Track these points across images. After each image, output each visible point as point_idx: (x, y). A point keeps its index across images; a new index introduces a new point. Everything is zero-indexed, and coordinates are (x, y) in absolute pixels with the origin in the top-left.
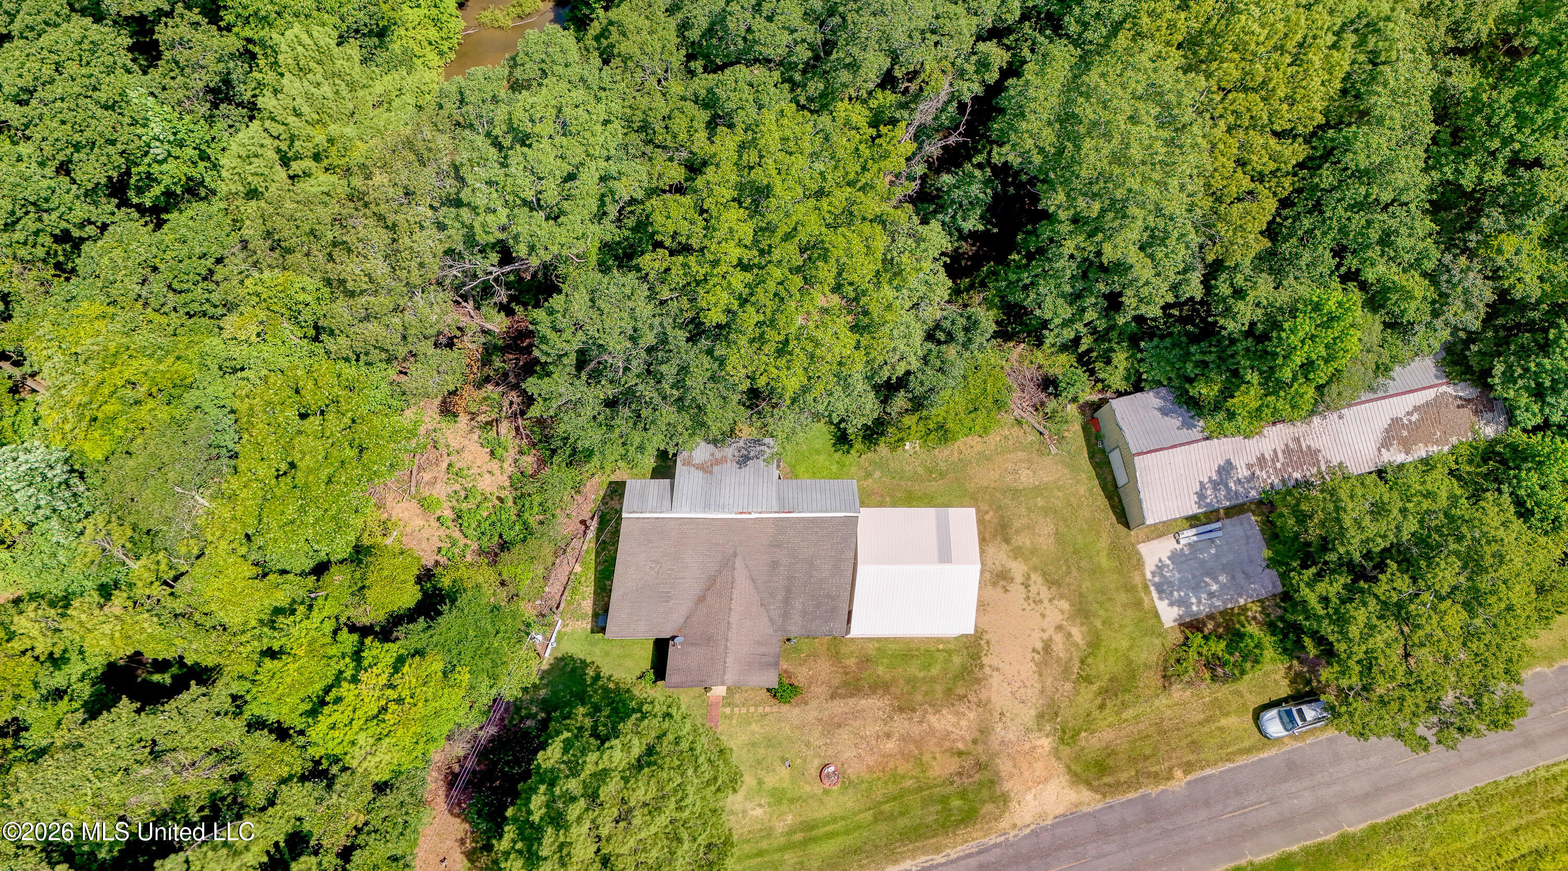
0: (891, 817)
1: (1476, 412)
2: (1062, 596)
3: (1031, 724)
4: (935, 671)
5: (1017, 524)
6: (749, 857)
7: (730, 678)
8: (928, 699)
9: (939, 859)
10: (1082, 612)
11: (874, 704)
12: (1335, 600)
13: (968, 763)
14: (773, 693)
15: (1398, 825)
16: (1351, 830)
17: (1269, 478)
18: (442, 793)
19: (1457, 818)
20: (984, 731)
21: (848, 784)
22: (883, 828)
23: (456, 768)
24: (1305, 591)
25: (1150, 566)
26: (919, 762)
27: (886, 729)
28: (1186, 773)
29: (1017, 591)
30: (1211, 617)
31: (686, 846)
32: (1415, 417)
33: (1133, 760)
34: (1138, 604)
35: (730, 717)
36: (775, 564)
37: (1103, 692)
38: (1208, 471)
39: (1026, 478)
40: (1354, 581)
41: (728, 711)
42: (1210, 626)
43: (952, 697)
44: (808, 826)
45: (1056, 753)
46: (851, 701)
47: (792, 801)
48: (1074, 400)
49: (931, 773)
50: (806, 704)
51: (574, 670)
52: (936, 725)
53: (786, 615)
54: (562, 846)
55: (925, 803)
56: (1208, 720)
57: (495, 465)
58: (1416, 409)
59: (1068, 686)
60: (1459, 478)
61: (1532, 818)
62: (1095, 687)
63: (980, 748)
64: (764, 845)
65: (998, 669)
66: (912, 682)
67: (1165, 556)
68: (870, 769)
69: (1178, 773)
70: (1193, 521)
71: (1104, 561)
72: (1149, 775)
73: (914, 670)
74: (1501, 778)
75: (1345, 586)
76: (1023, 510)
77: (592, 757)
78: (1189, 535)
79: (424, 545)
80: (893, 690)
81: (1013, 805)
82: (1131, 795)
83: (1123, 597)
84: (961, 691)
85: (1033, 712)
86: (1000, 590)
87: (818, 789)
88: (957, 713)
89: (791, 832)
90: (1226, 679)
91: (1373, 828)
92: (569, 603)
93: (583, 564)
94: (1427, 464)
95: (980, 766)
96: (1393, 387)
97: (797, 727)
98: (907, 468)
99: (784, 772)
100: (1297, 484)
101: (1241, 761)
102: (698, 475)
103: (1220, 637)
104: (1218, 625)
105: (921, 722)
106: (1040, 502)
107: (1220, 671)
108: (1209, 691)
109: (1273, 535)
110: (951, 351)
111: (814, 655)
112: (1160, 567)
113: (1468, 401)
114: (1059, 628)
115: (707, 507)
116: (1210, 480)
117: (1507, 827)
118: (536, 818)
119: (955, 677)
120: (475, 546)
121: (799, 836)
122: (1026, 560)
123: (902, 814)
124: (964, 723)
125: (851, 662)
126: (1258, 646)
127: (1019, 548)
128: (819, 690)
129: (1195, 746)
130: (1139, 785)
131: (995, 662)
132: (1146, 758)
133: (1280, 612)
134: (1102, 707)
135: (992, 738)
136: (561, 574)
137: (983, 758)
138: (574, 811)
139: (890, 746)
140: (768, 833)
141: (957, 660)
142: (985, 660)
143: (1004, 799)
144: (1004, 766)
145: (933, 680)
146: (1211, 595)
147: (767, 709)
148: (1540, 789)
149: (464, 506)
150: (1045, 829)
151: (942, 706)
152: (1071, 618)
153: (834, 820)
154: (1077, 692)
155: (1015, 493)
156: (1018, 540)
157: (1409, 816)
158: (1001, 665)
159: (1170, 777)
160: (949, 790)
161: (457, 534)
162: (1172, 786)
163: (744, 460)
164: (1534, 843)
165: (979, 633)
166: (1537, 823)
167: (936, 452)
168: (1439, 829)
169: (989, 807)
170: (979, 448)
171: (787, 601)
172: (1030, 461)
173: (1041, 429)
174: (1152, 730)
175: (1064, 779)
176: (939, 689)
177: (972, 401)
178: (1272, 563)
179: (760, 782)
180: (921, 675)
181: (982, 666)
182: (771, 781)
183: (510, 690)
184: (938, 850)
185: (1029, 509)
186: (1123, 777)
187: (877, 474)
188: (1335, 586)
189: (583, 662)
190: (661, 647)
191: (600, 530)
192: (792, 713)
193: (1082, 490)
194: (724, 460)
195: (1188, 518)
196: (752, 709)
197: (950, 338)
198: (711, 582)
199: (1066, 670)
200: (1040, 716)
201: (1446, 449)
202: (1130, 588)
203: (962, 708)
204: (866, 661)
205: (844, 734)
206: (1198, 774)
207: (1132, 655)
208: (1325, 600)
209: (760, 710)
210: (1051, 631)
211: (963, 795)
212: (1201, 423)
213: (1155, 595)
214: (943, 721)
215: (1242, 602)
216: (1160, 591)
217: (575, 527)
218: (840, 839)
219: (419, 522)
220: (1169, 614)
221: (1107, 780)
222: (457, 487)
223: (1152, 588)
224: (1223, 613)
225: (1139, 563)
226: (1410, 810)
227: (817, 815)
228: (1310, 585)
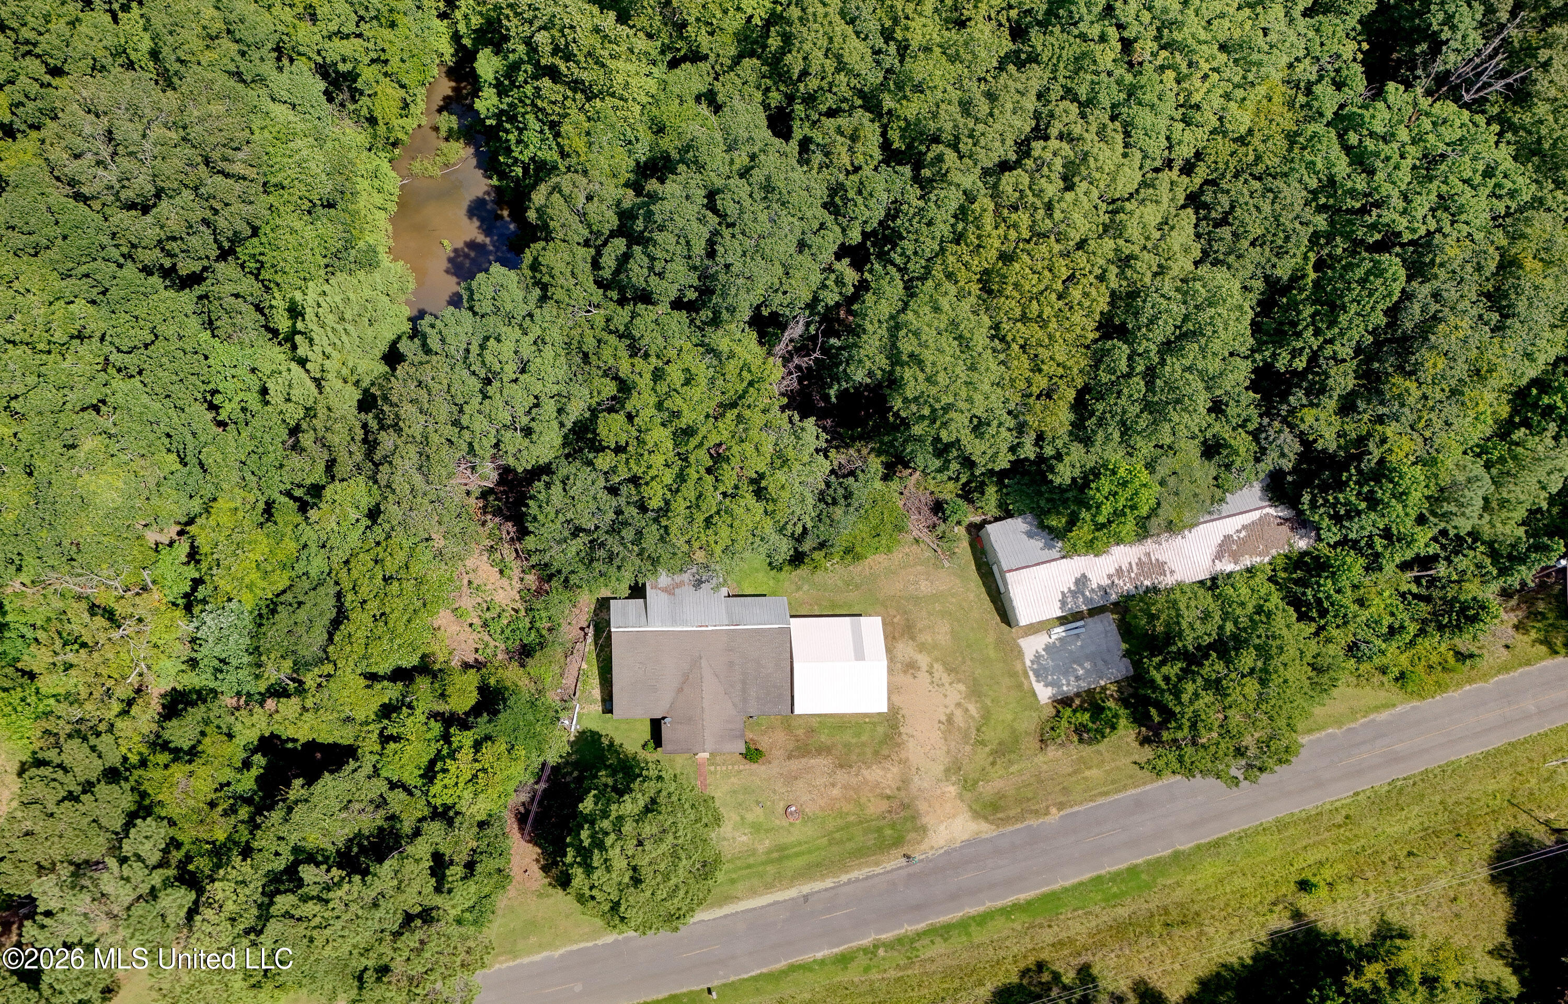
0: (841, 842)
1: (1292, 529)
2: (959, 681)
3: (941, 775)
4: (864, 738)
5: (919, 625)
6: (740, 869)
7: (709, 745)
8: (861, 758)
9: (878, 870)
10: (975, 692)
11: (821, 763)
12: (1174, 679)
13: (895, 804)
14: (745, 756)
15: (1216, 844)
16: (1181, 848)
17: (1126, 586)
18: (515, 826)
19: (1261, 839)
20: (905, 782)
21: (807, 819)
22: (835, 849)
23: (522, 810)
24: (1153, 672)
25: (1029, 657)
26: (858, 803)
27: (832, 780)
28: (1059, 810)
29: (923, 676)
30: (1078, 695)
31: (684, 862)
32: (1243, 534)
33: (1019, 801)
34: (1020, 686)
35: (715, 773)
36: (731, 664)
37: (994, 752)
38: (1068, 583)
39: (925, 587)
40: (1189, 665)
41: (712, 769)
42: (1077, 702)
43: (879, 757)
44: (781, 848)
45: (960, 796)
46: (803, 760)
47: (767, 831)
48: (959, 523)
49: (868, 812)
50: (769, 763)
51: (594, 741)
52: (869, 777)
53: (745, 700)
54: (606, 860)
55: (866, 832)
56: (1075, 772)
57: (505, 582)
58: (1244, 527)
59: (968, 748)
60: (1276, 583)
61: (1318, 838)
62: (987, 749)
63: (903, 794)
64: (751, 861)
65: (912, 736)
66: (847, 745)
67: (1040, 648)
68: (822, 809)
69: (1054, 810)
70: (1063, 621)
71: (992, 654)
72: (1031, 812)
73: (848, 737)
74: (1296, 811)
75: (1181, 669)
76: (924, 614)
77: (614, 807)
78: (1059, 632)
79: (463, 646)
80: (834, 752)
81: (931, 833)
82: (1019, 826)
83: (1007, 681)
84: (885, 752)
85: (942, 768)
86: (909, 676)
87: (785, 823)
88: (884, 768)
89: (769, 852)
90: (1090, 742)
91: (1198, 847)
92: (583, 692)
93: (588, 663)
94: (1251, 571)
95: (904, 806)
96: (1225, 509)
97: (765, 779)
98: (829, 582)
99: (759, 811)
100: (1148, 590)
101: (1101, 801)
102: (664, 596)
103: (1086, 710)
104: (1083, 702)
105: (857, 775)
106: (938, 607)
107: (1085, 736)
108: (1077, 751)
109: (1126, 630)
110: (838, 512)
111: (771, 728)
112: (1038, 657)
113: (1286, 520)
114: (958, 705)
115: (674, 622)
116: (1070, 590)
117: (1299, 845)
118: (586, 844)
119: (880, 742)
120: (503, 647)
121: (775, 855)
122: (929, 653)
123: (849, 840)
124: (889, 776)
125: (800, 732)
126: (1116, 716)
127: (923, 644)
128: (778, 753)
129: (1065, 790)
130: (1024, 819)
131: (910, 731)
132: (1029, 800)
133: (1131, 690)
134: (993, 764)
135: (912, 786)
136: (572, 672)
137: (906, 801)
138: (609, 841)
139: (836, 792)
140: (754, 852)
141: (881, 730)
142: (902, 730)
143: (924, 829)
144: (922, 806)
145: (864, 744)
146: (1078, 678)
147: (742, 767)
148: (1325, 818)
149: (488, 615)
150: (955, 850)
151: (872, 763)
152: (967, 697)
153: (800, 844)
154: (975, 753)
155: (916, 600)
156: (922, 638)
157: (1226, 838)
158: (915, 733)
159: (1047, 813)
160: (882, 823)
161: (487, 638)
162: (1048, 819)
163: (698, 584)
164: (1318, 857)
165: (894, 711)
166: (1322, 843)
167: (851, 568)
168: (1247, 846)
169: (912, 835)
170: (886, 564)
171: (744, 691)
172: (928, 574)
173: (935, 547)
174: (1032, 780)
175: (967, 816)
176: (869, 751)
177: (875, 528)
178: (1127, 654)
179: (743, 818)
180: (854, 741)
181: (900, 734)
182: (750, 817)
183: (552, 758)
184: (877, 864)
185: (929, 613)
186: (1012, 813)
187: (806, 587)
188: (1173, 670)
189: (600, 734)
190: (656, 725)
191: (597, 636)
192: (759, 769)
193: (972, 596)
194: (682, 584)
195: (1059, 618)
196: (730, 767)
197: (835, 502)
198: (686, 678)
199: (966, 736)
200: (947, 770)
201: (1267, 560)
202: (1013, 674)
203: (887, 764)
204: (811, 731)
205: (800, 784)
206: (1069, 811)
207: (1016, 725)
208: (1167, 679)
209: (736, 767)
210: (952, 707)
211: (893, 826)
212: (1060, 544)
213: (1033, 678)
214: (874, 774)
215: (1102, 683)
216: (1037, 675)
217: (576, 633)
218: (805, 857)
219: (454, 628)
220: (1044, 693)
221: (1000, 815)
222: (480, 600)
223: (1031, 674)
224: (1089, 692)
225: (1020, 654)
226: (1226, 833)
227: (786, 840)
228: (1158, 667)
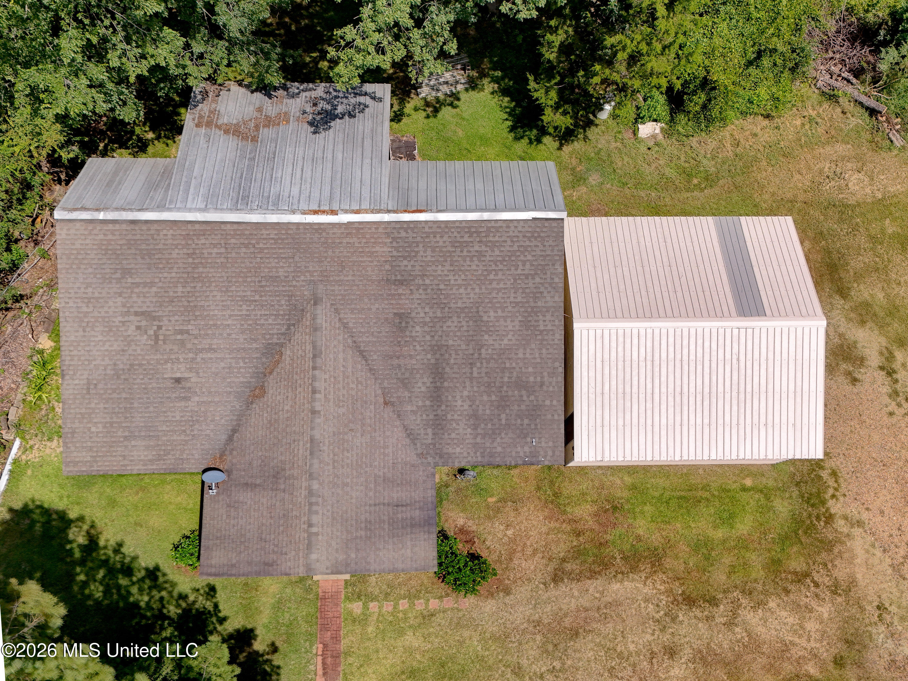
4: (743, 527)
8: (737, 579)
20: (854, 642)
27: (666, 638)
39: (858, 186)
41: (357, 607)
46: (593, 586)
50: (507, 592)
51: (46, 532)
52: (760, 629)
65: (860, 523)
73: (704, 525)
76: (862, 240)
80: (668, 563)
84: (797, 564)
88: (797, 607)
97: (494, 638)
98: (647, 170)
102: (227, 144)
105: (730, 625)
111: (513, 498)
119: (784, 539)
122: (882, 327)
124: (811, 626)
125: (585, 511)
127: (866, 305)
131: (853, 509)
135: (872, 655)
139: (678, 671)
142: (835, 507)
145: (742, 544)
147: (434, 604)
151: (766, 593)
155: (845, 210)
158: (865, 516)
167: (694, 141)
170: (767, 136)
172: (859, 158)
173: (872, 103)
176: (756, 560)
180: (719, 534)
181: (830, 518)
185: (872, 239)
187: (594, 179)
189: (62, 516)
192: (481, 609)
194: (285, 117)
196: (404, 604)
203: (804, 596)
204: (612, 508)
209: (420, 605)
214: (773, 624)
